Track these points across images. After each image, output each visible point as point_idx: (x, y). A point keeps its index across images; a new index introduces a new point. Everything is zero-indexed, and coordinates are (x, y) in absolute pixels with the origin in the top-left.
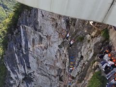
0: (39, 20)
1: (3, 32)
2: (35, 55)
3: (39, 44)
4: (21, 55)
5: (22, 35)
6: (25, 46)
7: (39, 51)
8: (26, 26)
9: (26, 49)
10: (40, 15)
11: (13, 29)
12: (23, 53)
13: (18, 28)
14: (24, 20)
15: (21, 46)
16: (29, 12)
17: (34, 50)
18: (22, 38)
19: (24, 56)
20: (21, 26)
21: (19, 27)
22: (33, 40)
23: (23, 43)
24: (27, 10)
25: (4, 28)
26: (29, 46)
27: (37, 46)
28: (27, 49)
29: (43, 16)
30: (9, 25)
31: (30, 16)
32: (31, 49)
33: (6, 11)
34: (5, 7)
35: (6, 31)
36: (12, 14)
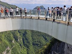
0: (65, 50)
8: (56, 52)
10: (66, 46)
11: (47, 52)
14: (55, 48)
16: (59, 44)
20: (52, 52)
25: (42, 51)
29: (68, 48)
30: (46, 50)
31: (59, 46)
33: (46, 41)
35: (43, 53)
36: (48, 43)
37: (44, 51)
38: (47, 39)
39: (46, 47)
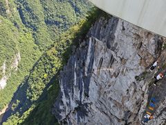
0: (116, 35)
1: (67, 41)
2: (99, 81)
3: (108, 67)
4: (82, 76)
5: (89, 50)
6: (89, 66)
7: (105, 76)
8: (97, 40)
9: (88, 70)
10: (119, 27)
11: (80, 40)
12: (84, 74)
13: (87, 40)
14: (96, 31)
15: (84, 64)
16: (106, 21)
17: (99, 73)
18: (89, 54)
19: (84, 77)
20: (90, 39)
21: (88, 38)
22: (102, 59)
23: (88, 61)
24: (104, 18)
25: (69, 37)
26: (94, 67)
27: (105, 69)
28: (90, 70)
29: (124, 29)
30: (77, 34)
31: (105, 27)
32: (95, 72)
33: (77, 16)
34: (77, 10)
35: (71, 41)
36: (83, 20)
37: (73, 37)
38: (81, 11)
39: (76, 28)
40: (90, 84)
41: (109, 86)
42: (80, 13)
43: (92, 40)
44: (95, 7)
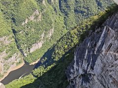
3: (115, 52)
4: (91, 53)
5: (102, 35)
6: (99, 47)
7: (111, 58)
8: (110, 29)
9: (98, 50)
11: (96, 27)
12: (94, 52)
13: (102, 27)
15: (95, 45)
17: (106, 54)
18: (101, 38)
19: (94, 55)
20: (105, 27)
22: (111, 45)
23: (99, 43)
26: (103, 49)
27: (111, 53)
28: (99, 51)
30: (95, 22)
32: (103, 53)
37: (92, 24)
38: (102, 5)
39: (96, 18)
40: (97, 61)
41: (112, 66)
42: (101, 7)
43: (107, 28)
44: (115, 4)
